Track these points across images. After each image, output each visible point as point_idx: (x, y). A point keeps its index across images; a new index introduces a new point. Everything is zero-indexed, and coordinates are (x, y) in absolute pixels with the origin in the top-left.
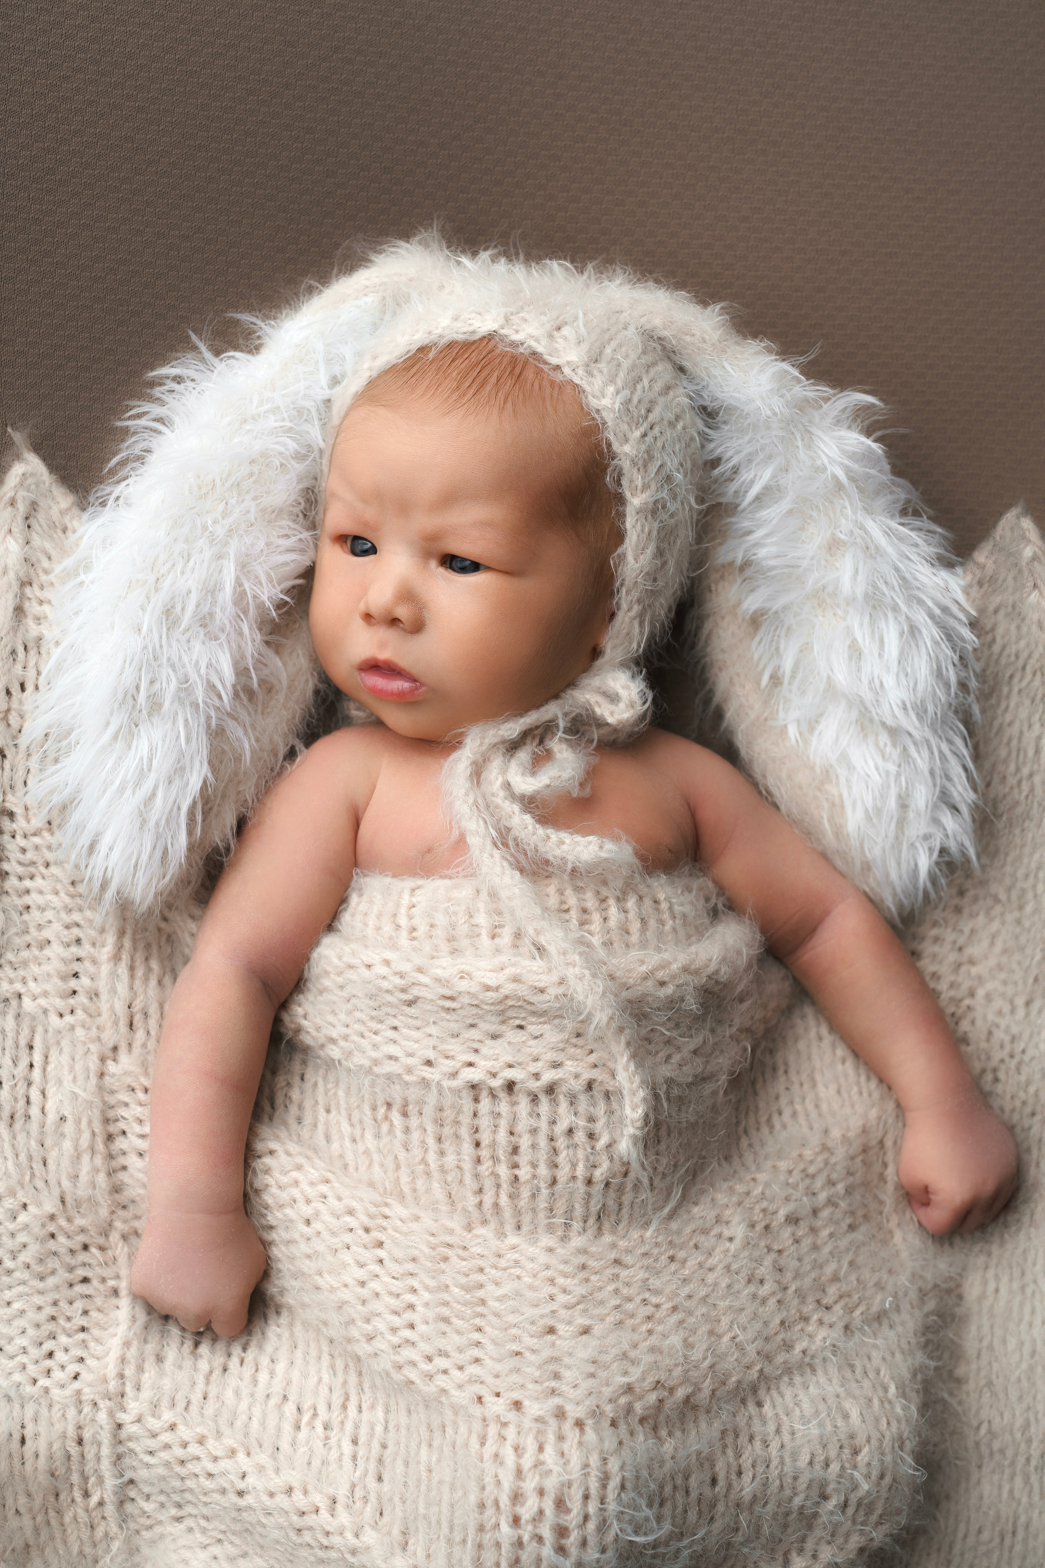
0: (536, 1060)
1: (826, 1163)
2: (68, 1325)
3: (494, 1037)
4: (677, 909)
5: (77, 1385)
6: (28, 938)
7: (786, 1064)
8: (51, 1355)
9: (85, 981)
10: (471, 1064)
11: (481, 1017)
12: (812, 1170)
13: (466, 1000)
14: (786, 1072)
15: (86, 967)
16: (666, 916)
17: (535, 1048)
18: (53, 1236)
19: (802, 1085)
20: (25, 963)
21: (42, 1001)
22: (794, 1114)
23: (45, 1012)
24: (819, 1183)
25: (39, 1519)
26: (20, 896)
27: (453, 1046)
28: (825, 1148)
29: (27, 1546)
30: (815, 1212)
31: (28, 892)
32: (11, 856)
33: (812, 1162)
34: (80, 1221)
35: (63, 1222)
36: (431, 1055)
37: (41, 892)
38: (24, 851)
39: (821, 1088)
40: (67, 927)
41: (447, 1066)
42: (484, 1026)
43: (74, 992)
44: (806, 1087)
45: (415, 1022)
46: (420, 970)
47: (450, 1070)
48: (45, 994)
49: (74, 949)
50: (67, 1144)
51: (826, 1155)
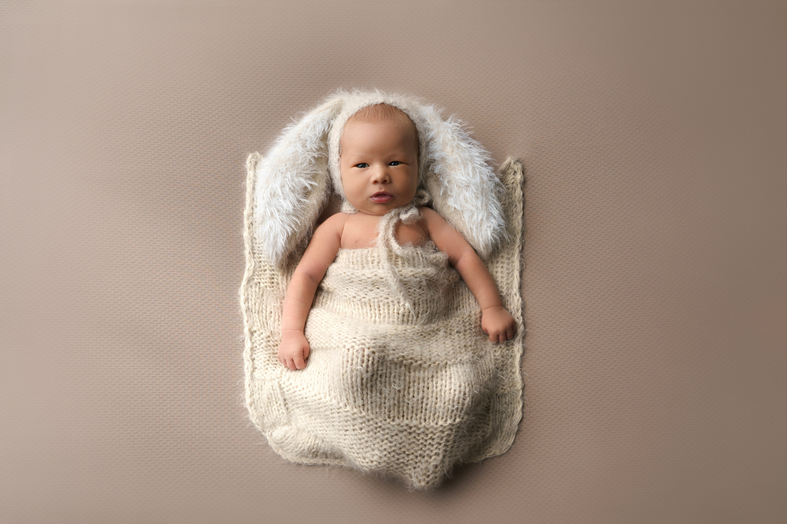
0: (381, 297)
1: (469, 319)
2: (272, 362)
3: (371, 290)
4: (424, 256)
5: (271, 375)
6: (261, 269)
7: (462, 293)
8: (267, 369)
9: (275, 280)
10: (364, 298)
11: (368, 285)
12: (465, 321)
13: (364, 281)
14: (462, 295)
15: (275, 277)
16: (420, 257)
17: (381, 294)
18: (269, 341)
19: (466, 299)
20: (260, 275)
21: (265, 284)
22: (463, 307)
23: (266, 287)
24: (467, 324)
25: (266, 409)
26: (259, 258)
27: (360, 293)
28: (470, 316)
29: (264, 415)
30: (465, 331)
31: (260, 257)
32: (256, 249)
33: (466, 319)
34: (275, 338)
35: (271, 338)
36: (355, 295)
37: (264, 258)
38: (259, 247)
39: (471, 300)
40: (271, 266)
41: (358, 298)
42: (369, 288)
43: (273, 282)
44: (467, 300)
45: (352, 287)
46: (352, 274)
47: (359, 299)
48: (266, 282)
49: (272, 272)
50: (272, 319)
51: (469, 318)
